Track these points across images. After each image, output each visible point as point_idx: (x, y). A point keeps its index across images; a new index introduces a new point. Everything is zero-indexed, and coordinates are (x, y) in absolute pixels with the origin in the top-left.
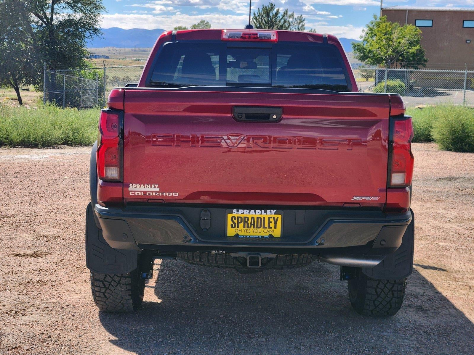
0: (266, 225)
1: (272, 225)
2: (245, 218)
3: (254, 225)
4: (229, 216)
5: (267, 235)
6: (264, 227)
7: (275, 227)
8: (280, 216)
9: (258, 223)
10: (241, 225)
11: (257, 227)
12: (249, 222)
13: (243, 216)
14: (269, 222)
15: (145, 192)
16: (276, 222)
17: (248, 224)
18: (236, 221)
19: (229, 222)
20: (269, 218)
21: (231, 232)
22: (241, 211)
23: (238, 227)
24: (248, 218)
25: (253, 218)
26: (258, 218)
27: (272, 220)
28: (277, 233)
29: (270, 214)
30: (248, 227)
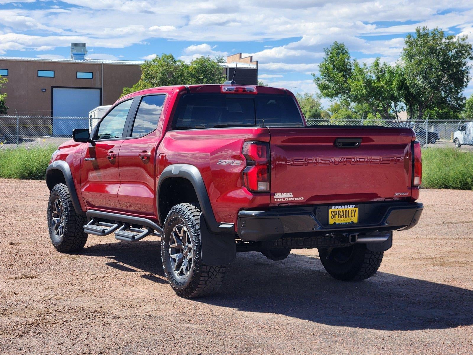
0: (350, 215)
1: (353, 215)
2: (338, 211)
3: (343, 215)
4: (330, 211)
5: (350, 222)
6: (349, 217)
7: (355, 216)
8: (357, 209)
9: (346, 214)
10: (337, 216)
11: (346, 217)
12: (341, 214)
13: (337, 210)
14: (351, 213)
15: (284, 198)
16: (355, 213)
17: (340, 215)
18: (334, 214)
19: (330, 215)
20: (351, 210)
21: (331, 221)
22: (337, 207)
23: (335, 218)
24: (340, 211)
25: (343, 211)
26: (345, 211)
27: (353, 212)
28: (356, 220)
29: (352, 207)
30: (340, 218)
